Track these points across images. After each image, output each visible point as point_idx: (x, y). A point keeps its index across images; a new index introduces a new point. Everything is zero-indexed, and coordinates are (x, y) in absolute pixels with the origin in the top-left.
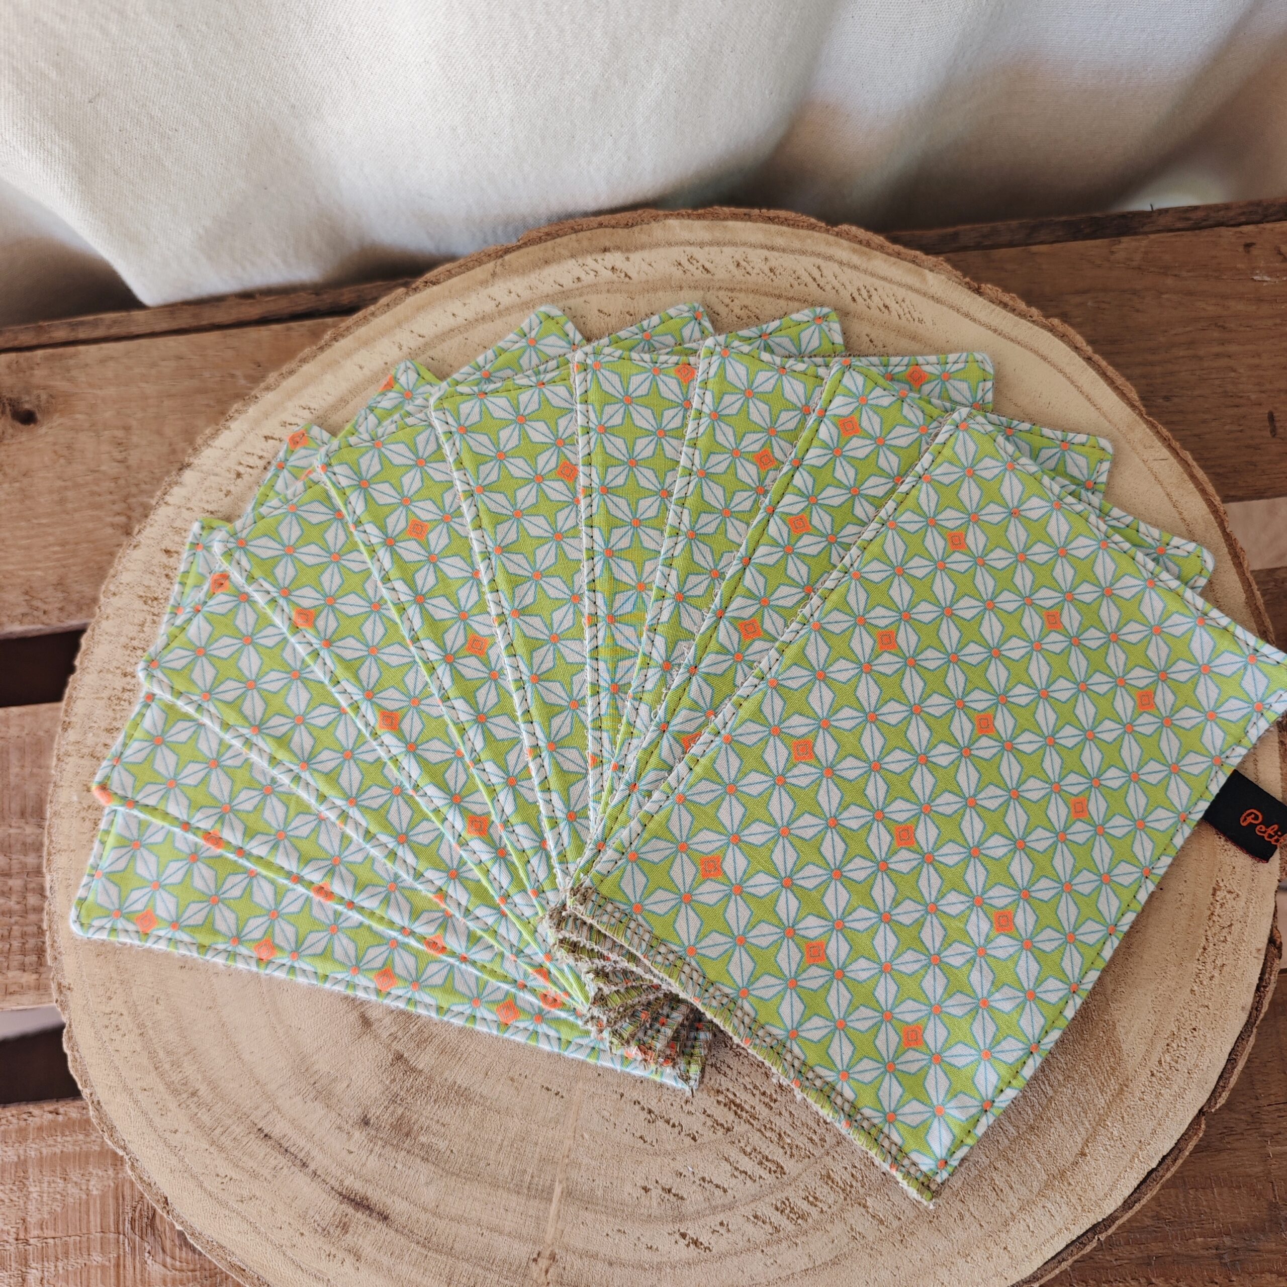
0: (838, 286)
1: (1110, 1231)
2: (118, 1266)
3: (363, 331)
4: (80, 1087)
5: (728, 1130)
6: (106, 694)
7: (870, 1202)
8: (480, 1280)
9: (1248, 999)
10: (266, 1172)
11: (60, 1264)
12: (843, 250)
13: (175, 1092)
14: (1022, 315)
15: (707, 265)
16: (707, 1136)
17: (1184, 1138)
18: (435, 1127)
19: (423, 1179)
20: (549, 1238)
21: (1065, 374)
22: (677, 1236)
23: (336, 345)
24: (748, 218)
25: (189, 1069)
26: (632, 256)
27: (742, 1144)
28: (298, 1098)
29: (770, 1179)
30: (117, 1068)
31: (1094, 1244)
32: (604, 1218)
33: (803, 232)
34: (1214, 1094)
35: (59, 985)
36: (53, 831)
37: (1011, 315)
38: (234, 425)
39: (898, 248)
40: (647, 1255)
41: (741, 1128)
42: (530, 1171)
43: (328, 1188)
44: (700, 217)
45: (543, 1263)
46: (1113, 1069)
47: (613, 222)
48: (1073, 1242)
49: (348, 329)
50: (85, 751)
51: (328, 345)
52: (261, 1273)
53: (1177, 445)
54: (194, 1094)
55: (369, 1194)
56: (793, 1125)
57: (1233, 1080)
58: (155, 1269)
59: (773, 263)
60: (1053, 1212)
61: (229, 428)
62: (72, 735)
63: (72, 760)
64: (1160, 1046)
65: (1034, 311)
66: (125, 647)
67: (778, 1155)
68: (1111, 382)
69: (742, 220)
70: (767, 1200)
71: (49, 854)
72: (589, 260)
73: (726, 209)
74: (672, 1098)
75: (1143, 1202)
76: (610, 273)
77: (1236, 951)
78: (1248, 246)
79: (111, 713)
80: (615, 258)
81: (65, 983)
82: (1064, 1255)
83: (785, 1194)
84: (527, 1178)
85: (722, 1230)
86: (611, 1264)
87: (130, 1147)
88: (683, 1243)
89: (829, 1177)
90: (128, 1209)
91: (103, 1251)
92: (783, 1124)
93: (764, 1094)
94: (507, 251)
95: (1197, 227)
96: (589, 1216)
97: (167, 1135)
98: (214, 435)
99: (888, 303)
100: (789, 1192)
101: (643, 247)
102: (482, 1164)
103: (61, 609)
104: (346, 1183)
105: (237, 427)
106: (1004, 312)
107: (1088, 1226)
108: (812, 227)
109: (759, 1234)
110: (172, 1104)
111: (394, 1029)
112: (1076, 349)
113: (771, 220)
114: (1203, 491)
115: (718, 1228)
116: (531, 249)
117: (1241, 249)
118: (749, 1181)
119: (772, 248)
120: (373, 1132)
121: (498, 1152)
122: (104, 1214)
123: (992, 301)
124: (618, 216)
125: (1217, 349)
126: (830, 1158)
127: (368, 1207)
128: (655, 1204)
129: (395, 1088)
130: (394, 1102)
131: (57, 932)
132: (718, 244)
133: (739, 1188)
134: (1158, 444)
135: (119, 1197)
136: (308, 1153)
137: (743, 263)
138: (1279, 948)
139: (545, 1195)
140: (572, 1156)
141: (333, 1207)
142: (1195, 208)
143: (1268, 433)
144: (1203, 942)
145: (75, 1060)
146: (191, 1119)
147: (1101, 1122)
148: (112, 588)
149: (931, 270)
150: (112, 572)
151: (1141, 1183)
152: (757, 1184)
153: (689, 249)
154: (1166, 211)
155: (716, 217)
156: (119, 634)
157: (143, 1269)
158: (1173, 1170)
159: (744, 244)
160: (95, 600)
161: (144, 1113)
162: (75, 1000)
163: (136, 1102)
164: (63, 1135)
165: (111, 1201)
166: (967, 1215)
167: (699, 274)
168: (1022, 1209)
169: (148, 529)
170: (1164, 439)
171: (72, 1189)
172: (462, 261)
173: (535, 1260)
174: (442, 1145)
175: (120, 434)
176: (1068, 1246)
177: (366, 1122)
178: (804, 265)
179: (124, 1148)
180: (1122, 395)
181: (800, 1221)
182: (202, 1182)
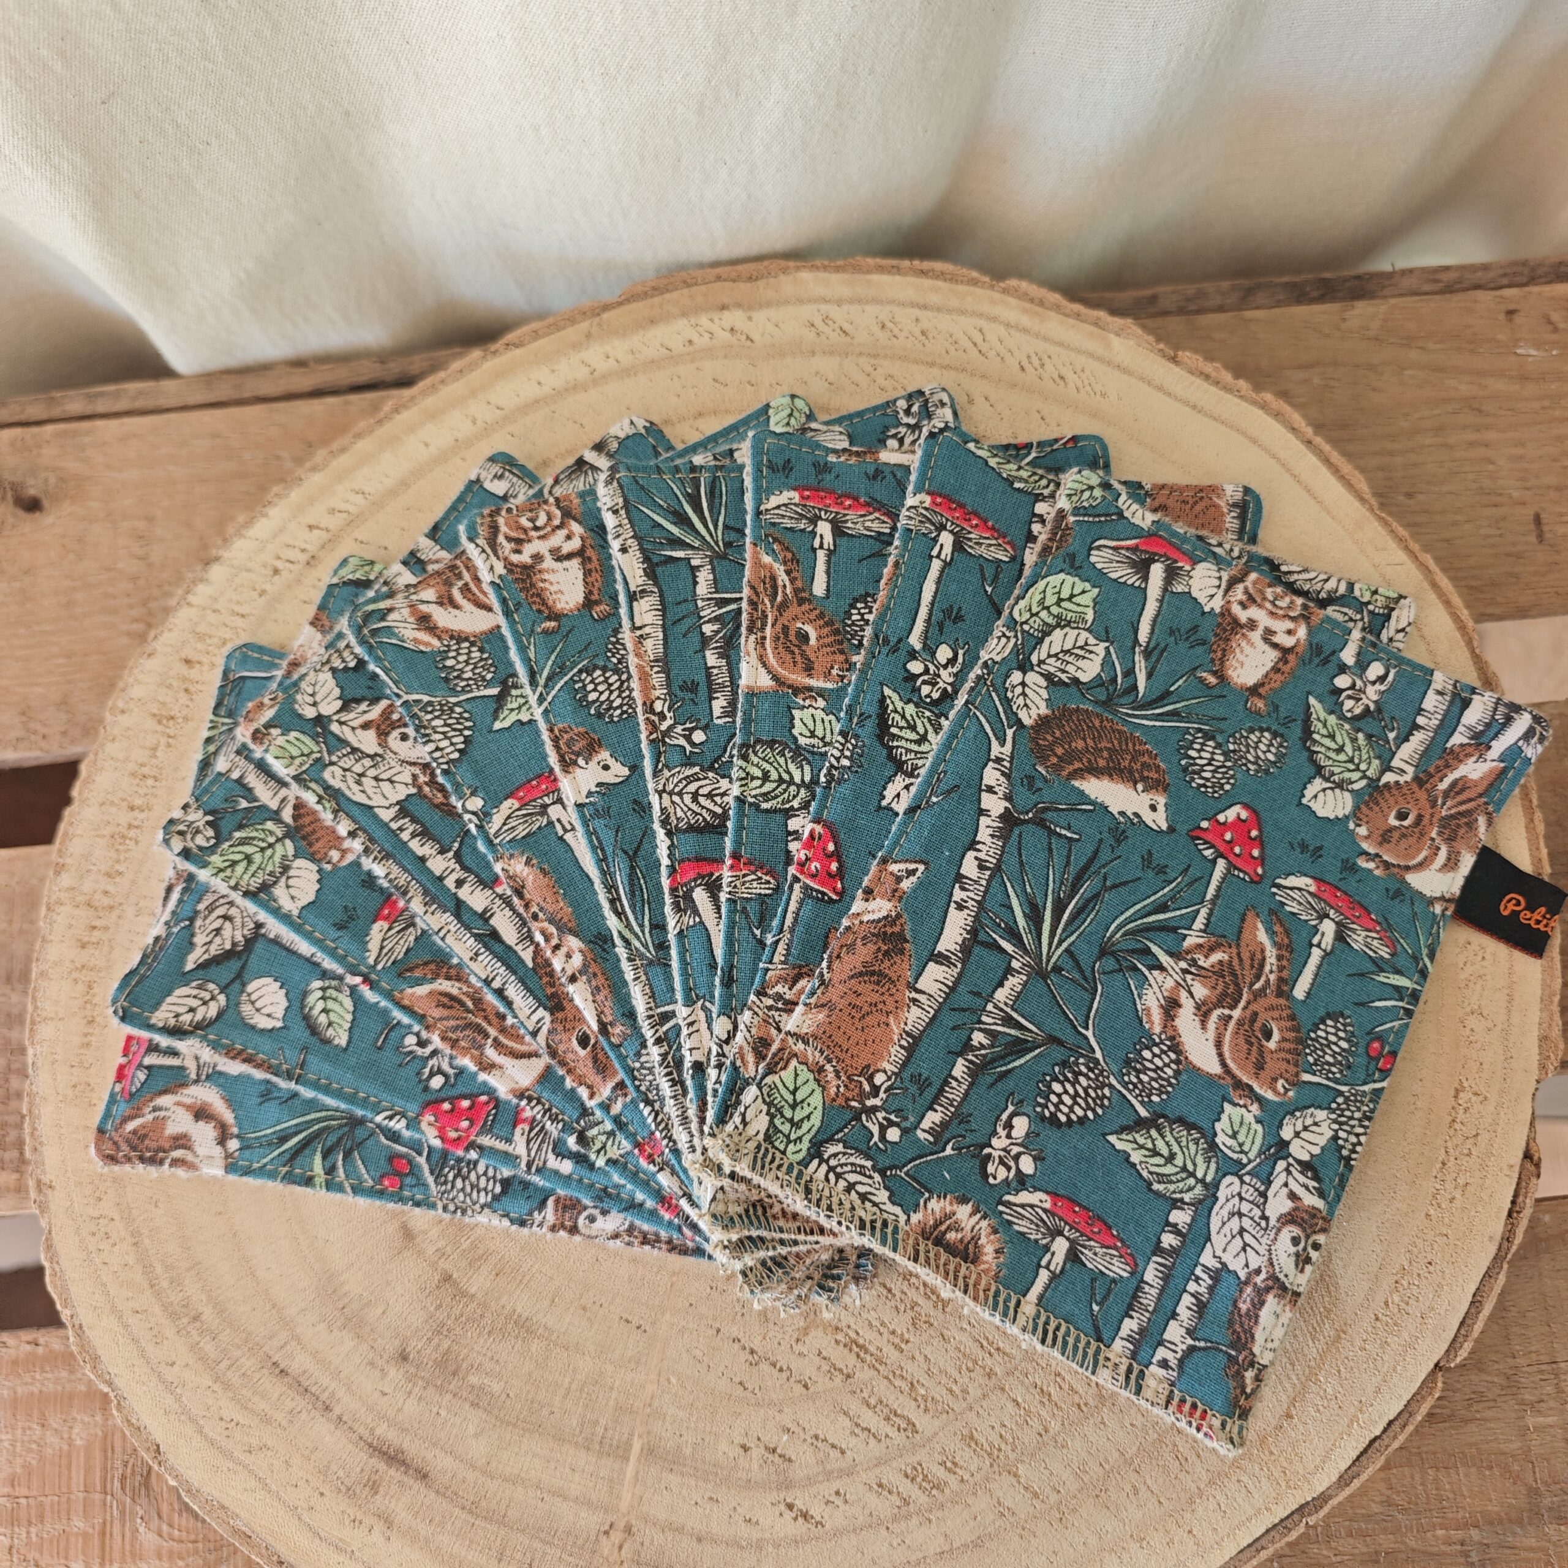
0: (1003, 352)
1: (1322, 1513)
2: (103, 1533)
3: (430, 402)
4: (59, 1307)
5: (848, 1376)
6: (108, 831)
7: (1022, 1470)
8: (538, 1556)
9: (1498, 1227)
10: (280, 1416)
11: (33, 1530)
12: (1011, 310)
13: (174, 1316)
14: (1227, 389)
15: (846, 327)
16: (822, 1383)
17: (1416, 1398)
18: (488, 1365)
19: (471, 1429)
20: (624, 1506)
21: (1278, 460)
22: (782, 1507)
23: (398, 418)
24: (897, 270)
25: (192, 1288)
26: (755, 315)
27: (865, 1395)
28: (322, 1327)
29: (898, 1438)
30: (104, 1285)
31: (1301, 1529)
32: (693, 1483)
33: (961, 288)
34: (1454, 1346)
35: (39, 1182)
36: (39, 995)
37: (1213, 389)
38: (272, 512)
39: (1077, 307)
40: (744, 1531)
41: (864, 1374)
42: (603, 1422)
43: (355, 1437)
44: (838, 269)
45: (616, 1536)
46: (1329, 1311)
47: (734, 275)
48: (1275, 1526)
49: (412, 399)
50: (80, 899)
51: (388, 418)
52: (270, 1540)
53: (1415, 547)
54: (196, 1318)
55: (405, 1446)
56: (929, 1372)
57: (1478, 1327)
58: (147, 1537)
59: (925, 324)
60: (1251, 1487)
61: (266, 515)
62: (66, 880)
63: (66, 910)
64: (1387, 1283)
65: (1242, 384)
66: (133, 775)
67: (909, 1409)
68: (1335, 470)
69: (889, 273)
70: (895, 1464)
71: (33, 1023)
72: (704, 320)
73: (870, 261)
74: (779, 1336)
75: (1364, 1477)
76: (728, 335)
77: (1483, 1167)
78: (1510, 313)
79: (113, 854)
80: (735, 317)
81: (45, 1179)
82: (1263, 1542)
83: (917, 1458)
84: (600, 1431)
85: (839, 1501)
86: (699, 1540)
87: (118, 1382)
88: (789, 1515)
89: (972, 1437)
90: (118, 1464)
91: (86, 1515)
92: (914, 1370)
93: (893, 1332)
94: (606, 308)
95: (1449, 289)
96: (674, 1480)
97: (162, 1368)
98: (249, 523)
99: (1064, 372)
100: (922, 1455)
101: (769, 304)
102: (545, 1412)
103: (64, 733)
104: (378, 1432)
105: (277, 513)
106: (1205, 385)
107: (1295, 1506)
108: (974, 282)
109: (884, 1506)
110: (170, 1332)
111: (441, 1244)
112: (1294, 430)
113: (923, 273)
114: (1447, 603)
115: (833, 1498)
116: (633, 306)
117: (1502, 316)
118: (872, 1441)
119: (925, 307)
120: (412, 1370)
121: (565, 1397)
122: (88, 1470)
123: (1191, 372)
124: (740, 268)
125: (1472, 436)
126: (973, 1414)
127: (403, 1463)
128: (755, 1466)
129: (441, 1315)
130: (439, 1333)
131: (39, 1117)
132: (860, 301)
133: (859, 1448)
134: (1392, 545)
135: (107, 1448)
136: (333, 1393)
137: (889, 325)
138: (1538, 1165)
139: (622, 1452)
140: (656, 1403)
141: (360, 1461)
142: (1447, 269)
143: (1532, 539)
144: (1442, 1155)
145: (54, 1274)
146: (192, 1349)
147: (1312, 1376)
148: (120, 704)
149: (1118, 335)
150: (121, 685)
151: (1362, 1454)
152: (883, 1445)
153: (824, 308)
154: (1410, 272)
155: (858, 269)
156: (127, 759)
157: (134, 1538)
158: (1402, 1438)
159: (891, 302)
160: (101, 721)
161: (135, 1341)
162: (57, 1200)
163: (126, 1326)
164: (43, 1371)
165: (98, 1454)
166: (1143, 1489)
167: (835, 337)
168: (1211, 1483)
169: (166, 635)
170: (1400, 540)
171: (51, 1438)
172: (551, 320)
173: (606, 1533)
174: (496, 1388)
175: (141, 525)
176: (1268, 1531)
177: (404, 1357)
178: (962, 327)
179: (110, 1384)
180: (1349, 485)
181: (934, 1492)
182: (202, 1427)
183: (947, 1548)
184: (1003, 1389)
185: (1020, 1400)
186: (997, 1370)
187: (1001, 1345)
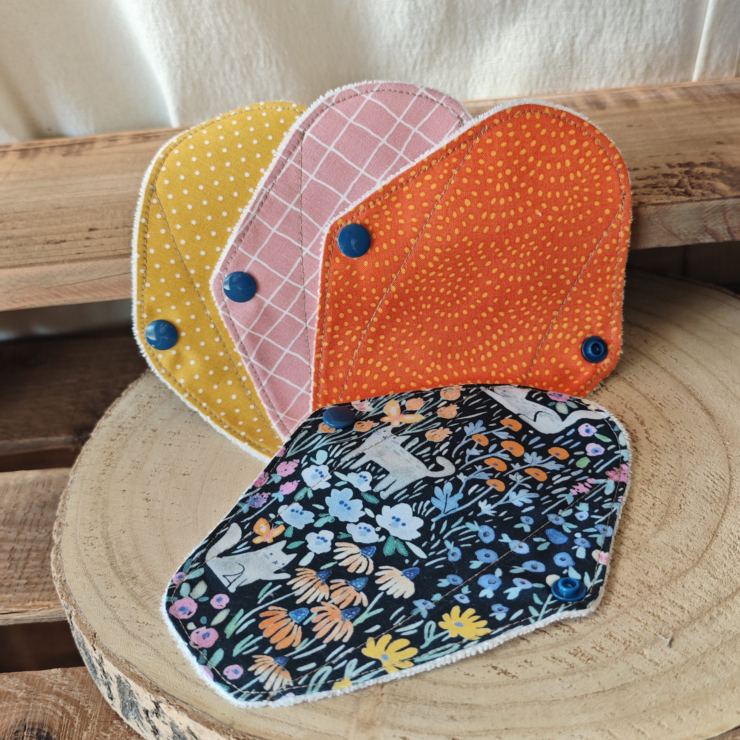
6: (136, 404)
7: (646, 652)
13: (121, 577)
22: (490, 668)
25: (135, 566)
29: (564, 635)
30: (84, 564)
35: (60, 524)
40: (465, 678)
54: (133, 578)
70: (562, 647)
81: (64, 522)
83: (577, 645)
85: (527, 665)
86: (435, 683)
87: (79, 604)
88: (494, 672)
89: (611, 636)
97: (109, 600)
100: (580, 644)
109: (557, 668)
110: (117, 583)
115: (523, 664)
118: (547, 636)
126: (611, 624)
131: (68, 499)
133: (540, 640)
146: (128, 591)
161: (95, 587)
163: (92, 581)
181: (589, 662)
182: (124, 625)
183: (601, 690)
184: (629, 613)
185: (640, 618)
186: (625, 605)
187: (624, 593)
